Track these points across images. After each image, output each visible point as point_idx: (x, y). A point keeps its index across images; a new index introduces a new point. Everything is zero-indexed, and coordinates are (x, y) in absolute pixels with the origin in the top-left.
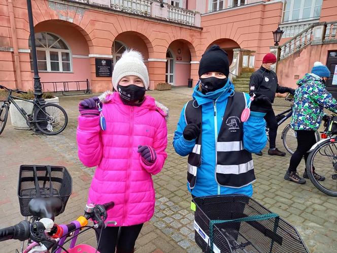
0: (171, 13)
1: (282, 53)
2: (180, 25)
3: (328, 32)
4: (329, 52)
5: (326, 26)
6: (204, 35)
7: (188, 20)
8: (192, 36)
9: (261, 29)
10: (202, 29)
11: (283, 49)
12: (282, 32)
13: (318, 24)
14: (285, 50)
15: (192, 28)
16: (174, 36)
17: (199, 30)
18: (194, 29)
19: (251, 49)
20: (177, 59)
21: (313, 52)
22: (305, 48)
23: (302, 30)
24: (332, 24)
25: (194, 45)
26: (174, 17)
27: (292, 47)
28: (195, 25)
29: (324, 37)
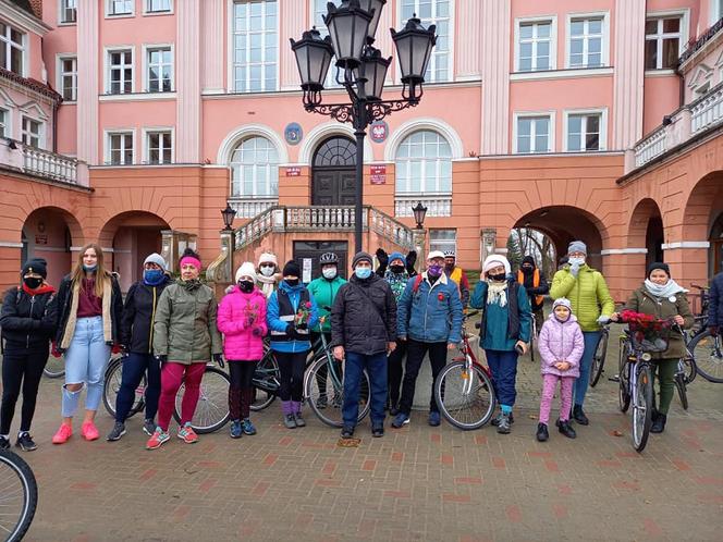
0: (29, 160)
1: (237, 241)
2: (49, 181)
3: (289, 218)
4: (294, 242)
5: (286, 211)
6: (98, 202)
7: (64, 174)
8: (73, 202)
9: (202, 202)
10: (93, 190)
11: (237, 234)
12: (234, 213)
13: (278, 208)
14: (240, 237)
15: (74, 188)
16: (38, 201)
17: (86, 191)
18: (76, 189)
19: (190, 232)
20: (37, 242)
21: (276, 241)
22: (266, 235)
23: (264, 210)
24: (292, 208)
25: (78, 217)
26: (35, 167)
27: (250, 232)
28: (79, 183)
29: (286, 224)
